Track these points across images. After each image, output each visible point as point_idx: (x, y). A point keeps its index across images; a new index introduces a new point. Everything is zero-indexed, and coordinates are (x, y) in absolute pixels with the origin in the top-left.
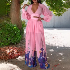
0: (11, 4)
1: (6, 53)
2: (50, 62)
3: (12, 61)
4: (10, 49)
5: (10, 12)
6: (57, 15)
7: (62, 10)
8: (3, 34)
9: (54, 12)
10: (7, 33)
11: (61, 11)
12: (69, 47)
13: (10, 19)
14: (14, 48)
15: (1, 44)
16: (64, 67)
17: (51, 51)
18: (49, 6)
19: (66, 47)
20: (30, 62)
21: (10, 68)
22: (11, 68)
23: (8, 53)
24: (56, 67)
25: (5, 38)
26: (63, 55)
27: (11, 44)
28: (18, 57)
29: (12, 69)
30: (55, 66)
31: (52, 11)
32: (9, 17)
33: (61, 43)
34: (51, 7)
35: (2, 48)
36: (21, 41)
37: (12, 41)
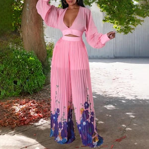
0: (22, 9)
1: (12, 113)
2: (107, 131)
3: (26, 129)
4: (21, 105)
5: (20, 25)
6: (121, 31)
7: (133, 20)
8: (5, 72)
9: (115, 26)
10: (14, 69)
11: (131, 23)
12: (148, 100)
13: (22, 39)
14: (31, 102)
15: (2, 93)
16: (136, 144)
17: (108, 109)
18: (105, 12)
19: (141, 100)
20: (60, 131)
21: (22, 144)
22: (24, 144)
23: (16, 114)
24: (120, 143)
25: (10, 82)
26: (133, 117)
27: (24, 94)
28: (37, 121)
29: (26, 147)
30: (117, 140)
31: (111, 23)
32: (20, 36)
33: (130, 92)
34: (108, 15)
35: (4, 101)
36: (45, 88)
37: (26, 86)
